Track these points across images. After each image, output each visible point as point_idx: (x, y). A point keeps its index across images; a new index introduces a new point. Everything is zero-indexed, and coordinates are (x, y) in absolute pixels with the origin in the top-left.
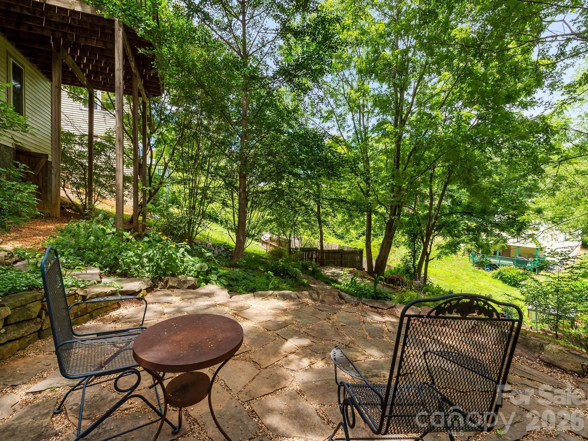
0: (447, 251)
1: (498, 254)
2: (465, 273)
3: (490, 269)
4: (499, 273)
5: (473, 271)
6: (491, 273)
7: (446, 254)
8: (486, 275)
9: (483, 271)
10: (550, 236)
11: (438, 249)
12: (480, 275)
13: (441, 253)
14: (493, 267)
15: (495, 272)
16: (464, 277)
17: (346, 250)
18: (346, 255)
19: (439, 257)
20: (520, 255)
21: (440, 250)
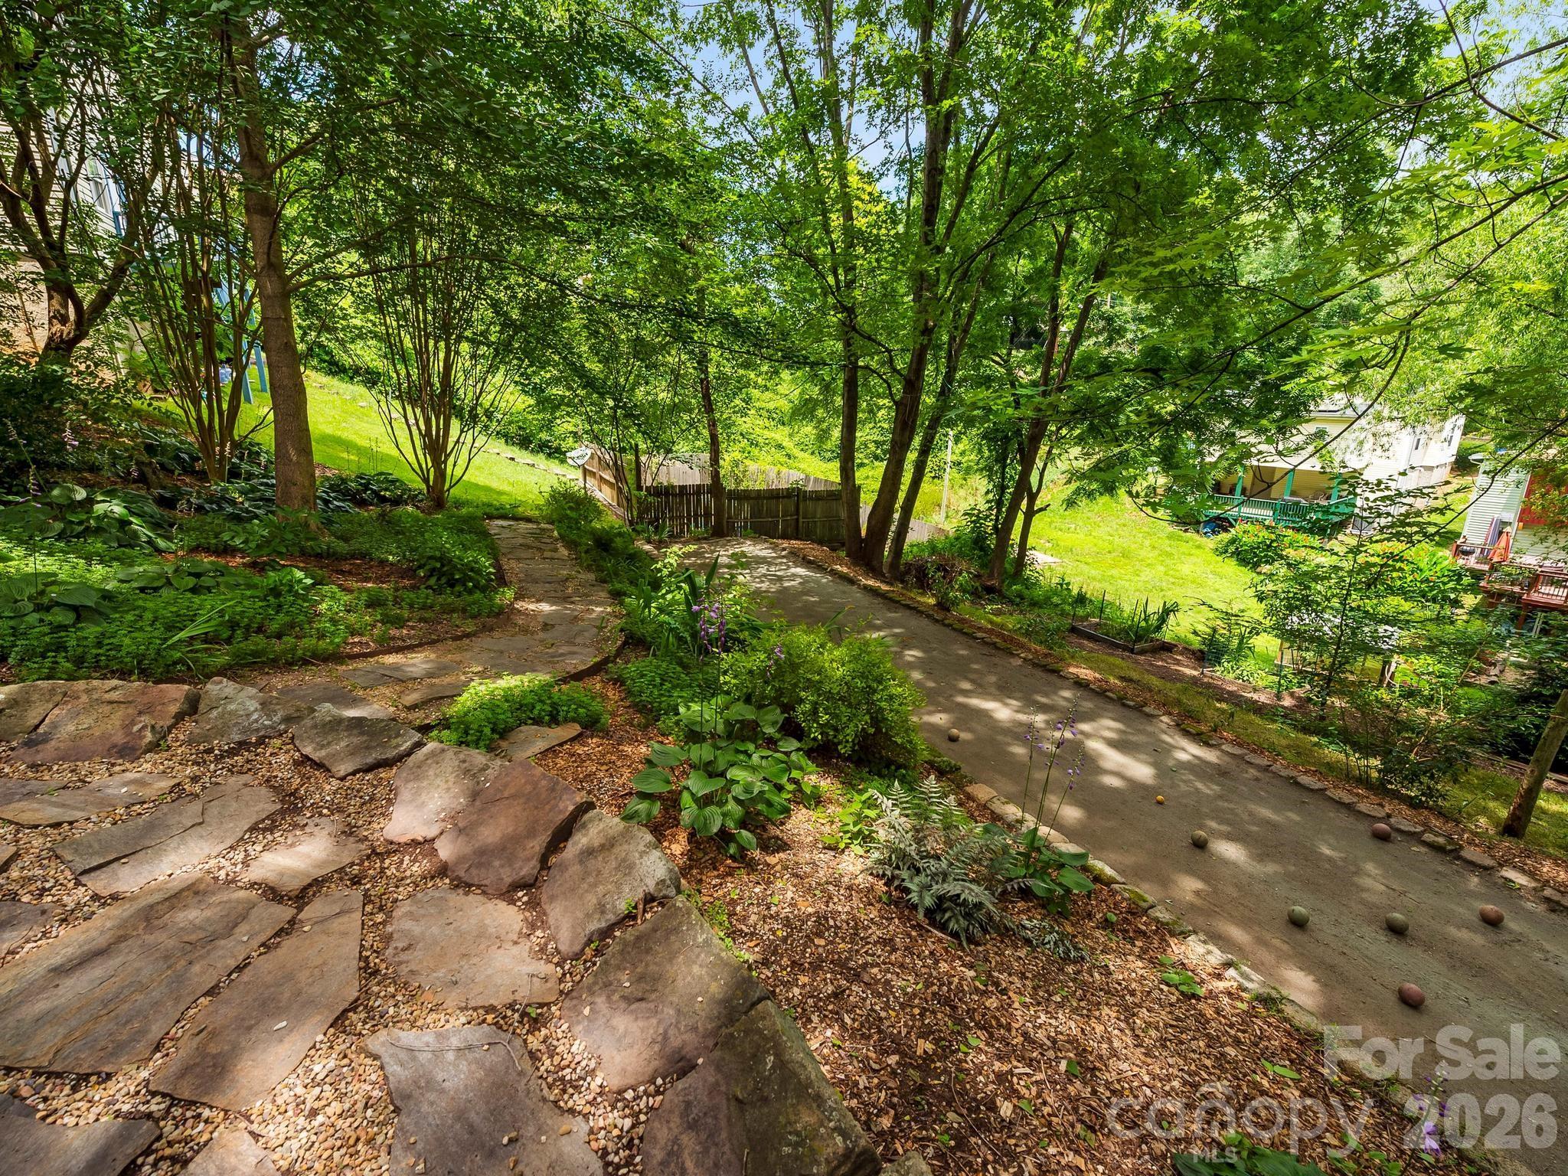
0: (1094, 486)
1: (1239, 490)
2: (1147, 543)
3: (1214, 532)
4: (1233, 541)
5: (1170, 537)
6: (1212, 542)
7: (1090, 495)
8: (1199, 547)
9: (1196, 536)
10: (1371, 439)
11: (1069, 482)
12: (1184, 547)
13: (1077, 492)
14: (1220, 524)
15: (1225, 537)
16: (1143, 553)
17: (809, 488)
18: (810, 504)
19: (1070, 503)
20: (1293, 493)
21: (1074, 486)
